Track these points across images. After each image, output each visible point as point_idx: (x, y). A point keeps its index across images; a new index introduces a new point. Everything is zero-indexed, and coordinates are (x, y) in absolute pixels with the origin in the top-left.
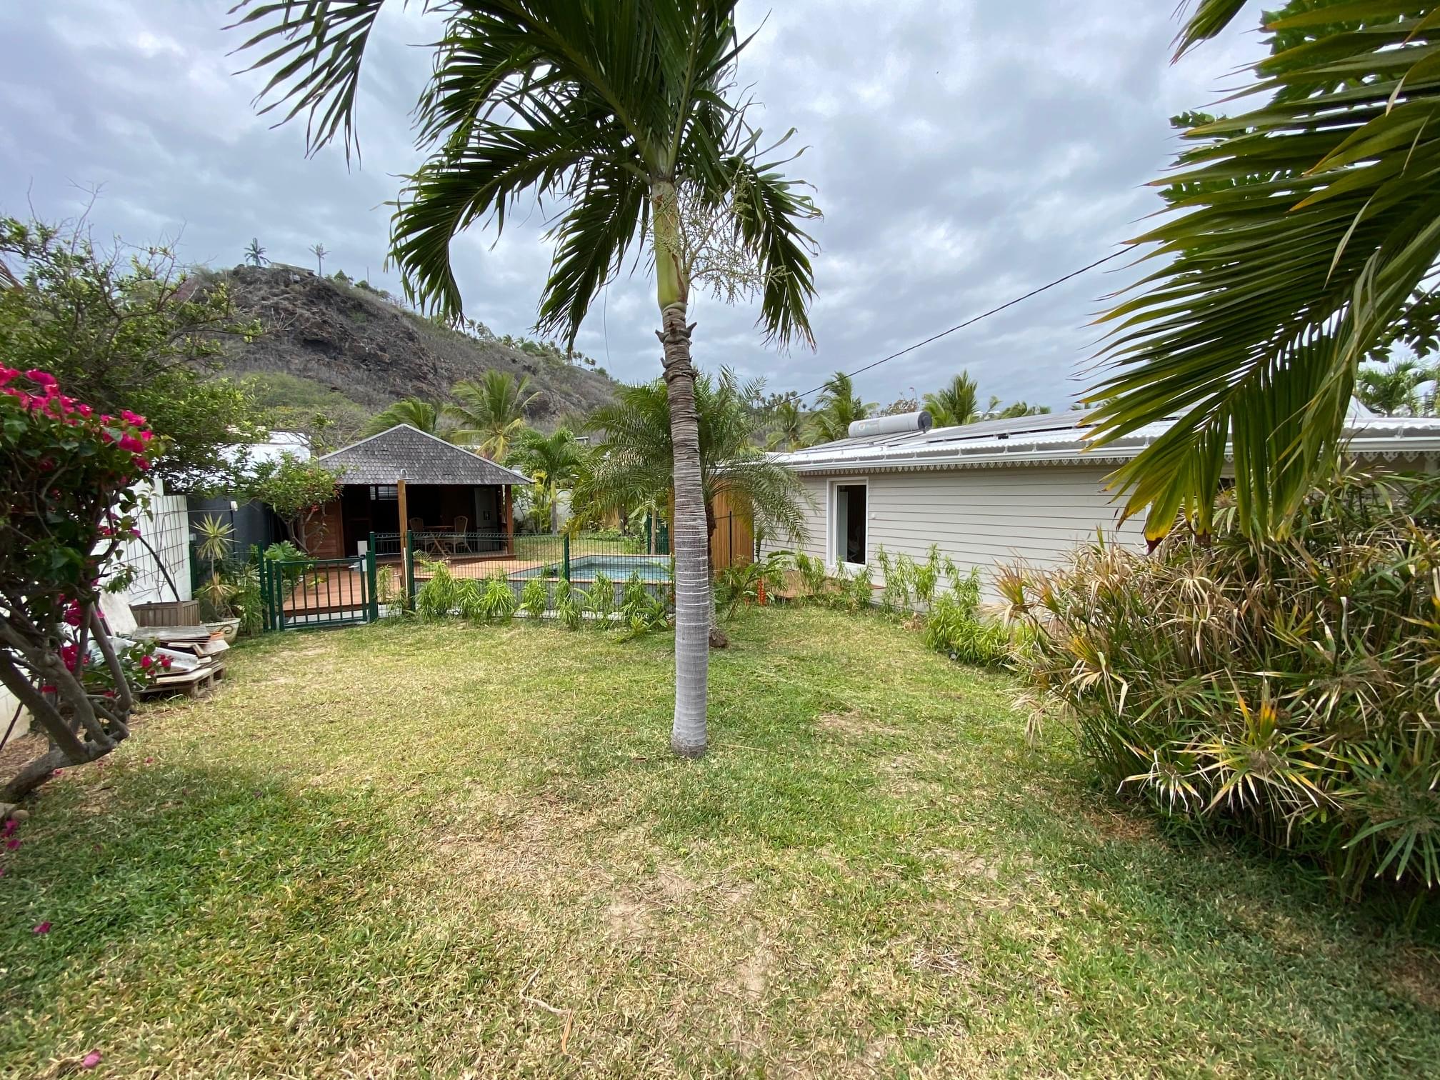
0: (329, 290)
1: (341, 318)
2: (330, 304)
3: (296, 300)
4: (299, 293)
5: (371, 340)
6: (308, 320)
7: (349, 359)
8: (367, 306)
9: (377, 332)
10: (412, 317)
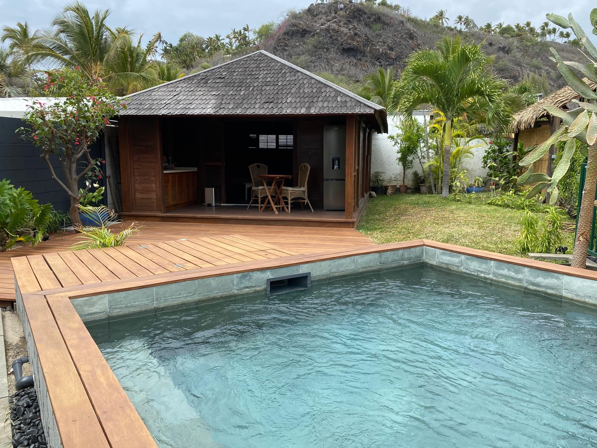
0: (360, 11)
1: (366, 30)
2: (360, 21)
3: (340, 22)
4: (343, 17)
5: (384, 43)
6: (346, 34)
7: (369, 59)
8: (383, 18)
9: (388, 36)
10: (414, 21)
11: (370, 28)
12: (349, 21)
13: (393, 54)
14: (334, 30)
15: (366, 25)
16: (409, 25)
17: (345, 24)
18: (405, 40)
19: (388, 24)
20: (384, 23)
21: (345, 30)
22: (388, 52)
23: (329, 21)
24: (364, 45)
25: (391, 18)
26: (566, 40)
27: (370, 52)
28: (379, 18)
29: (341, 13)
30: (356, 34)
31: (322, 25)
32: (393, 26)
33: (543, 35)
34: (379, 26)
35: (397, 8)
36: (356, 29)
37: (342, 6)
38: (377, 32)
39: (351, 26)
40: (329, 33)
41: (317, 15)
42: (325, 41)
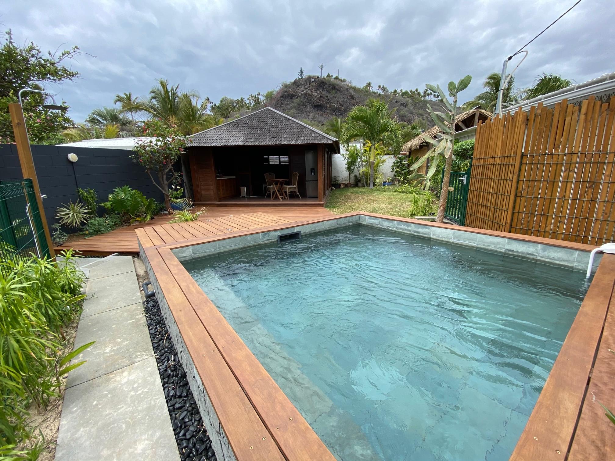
0: (324, 83)
1: (327, 94)
2: (324, 88)
3: (312, 89)
4: (314, 86)
5: (338, 101)
6: (316, 96)
7: (329, 111)
8: (337, 87)
9: (340, 98)
10: (354, 88)
11: (330, 93)
12: (318, 89)
13: (343, 108)
14: (309, 94)
15: (327, 91)
16: (351, 91)
17: (315, 90)
18: (349, 99)
19: (339, 91)
20: (338, 90)
21: (316, 94)
22: (340, 107)
23: (306, 89)
24: (326, 103)
25: (341, 87)
26: (437, 99)
27: (330, 107)
28: (335, 87)
29: (313, 84)
30: (321, 97)
31: (302, 91)
32: (342, 92)
33: (425, 96)
34: (334, 91)
35: (344, 81)
36: (321, 93)
37: (313, 80)
38: (334, 95)
39: (319, 92)
40: (307, 96)
41: (299, 85)
42: (304, 101)
